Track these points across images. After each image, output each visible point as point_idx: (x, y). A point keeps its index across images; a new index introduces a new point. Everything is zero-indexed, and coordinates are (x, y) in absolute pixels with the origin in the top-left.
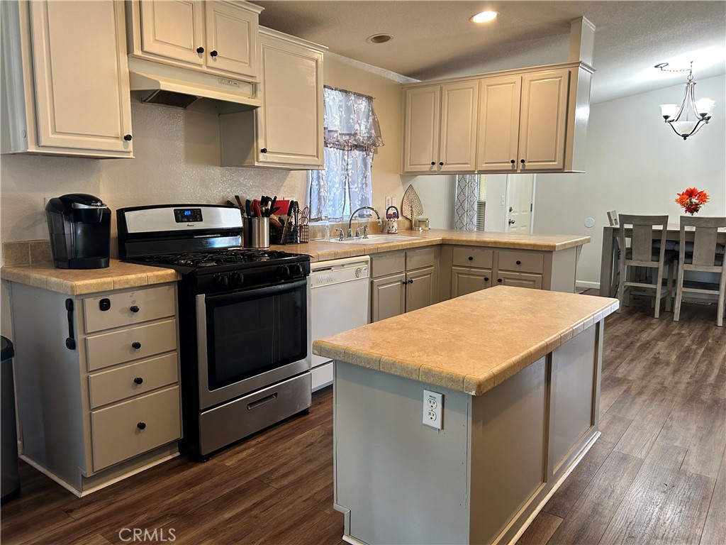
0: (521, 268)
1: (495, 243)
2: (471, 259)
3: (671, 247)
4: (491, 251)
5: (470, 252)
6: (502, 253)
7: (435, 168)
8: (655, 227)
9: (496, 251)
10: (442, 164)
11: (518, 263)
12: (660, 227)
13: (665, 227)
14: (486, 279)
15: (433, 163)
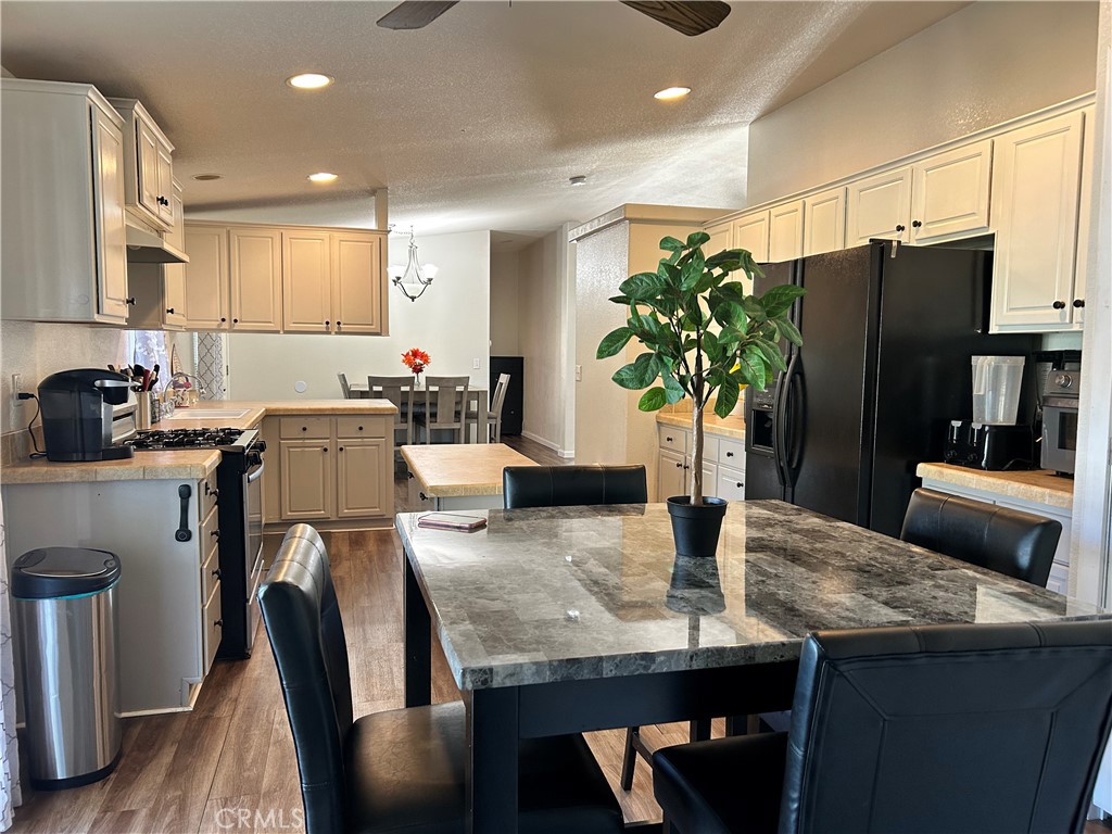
0: (364, 433)
1: (333, 409)
2: (304, 429)
3: (418, 410)
4: (328, 419)
5: (303, 422)
6: (340, 419)
7: (225, 325)
8: (403, 389)
9: (333, 419)
10: (236, 321)
11: (361, 428)
12: (407, 389)
13: (412, 388)
14: (326, 450)
15: (223, 320)
